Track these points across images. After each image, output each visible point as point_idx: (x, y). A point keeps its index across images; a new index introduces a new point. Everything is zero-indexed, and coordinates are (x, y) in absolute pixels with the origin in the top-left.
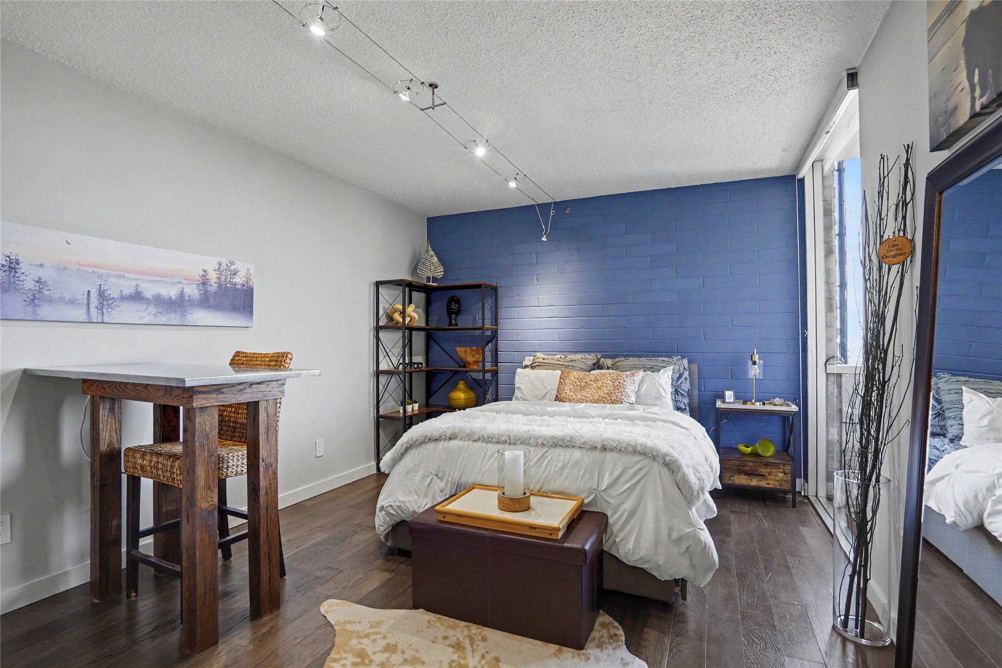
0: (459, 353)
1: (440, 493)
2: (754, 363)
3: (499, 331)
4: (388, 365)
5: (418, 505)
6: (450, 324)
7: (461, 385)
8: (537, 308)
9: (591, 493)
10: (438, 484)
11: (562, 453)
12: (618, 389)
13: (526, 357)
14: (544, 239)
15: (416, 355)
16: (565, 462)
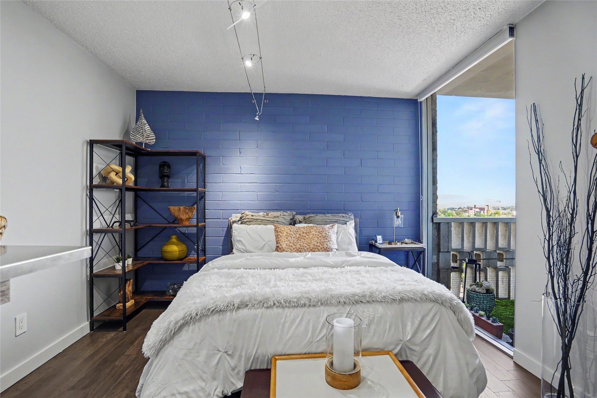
0: (172, 211)
1: (231, 372)
2: (398, 217)
3: (206, 192)
4: (101, 223)
5: (207, 393)
6: (163, 186)
7: (174, 239)
8: (239, 175)
9: (397, 345)
10: (228, 362)
11: (366, 310)
12: (327, 239)
13: (233, 214)
14: (257, 118)
15: (127, 214)
16: (370, 319)
